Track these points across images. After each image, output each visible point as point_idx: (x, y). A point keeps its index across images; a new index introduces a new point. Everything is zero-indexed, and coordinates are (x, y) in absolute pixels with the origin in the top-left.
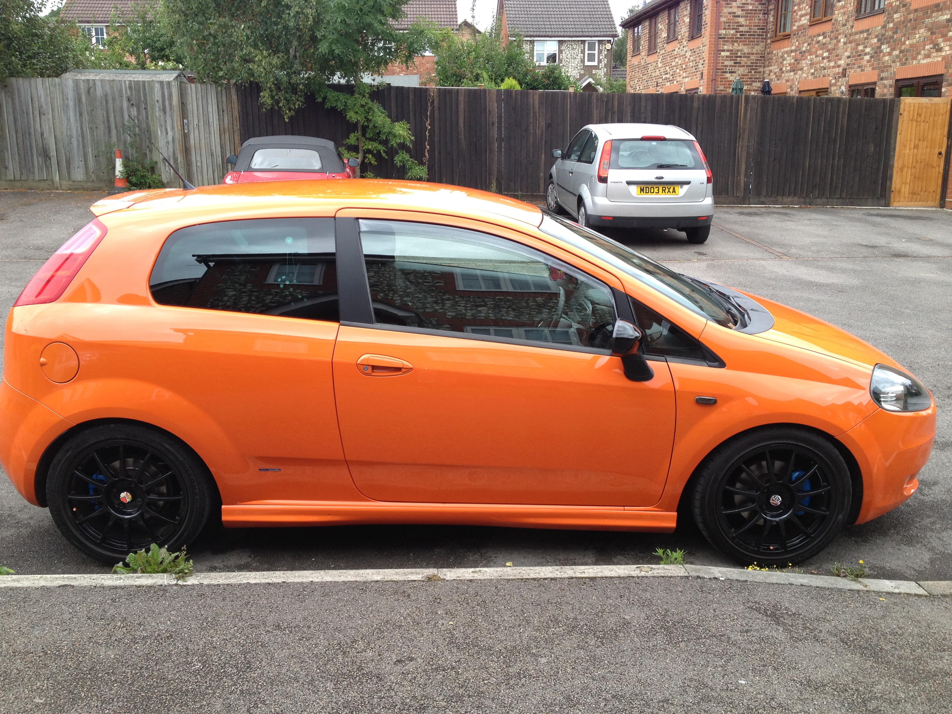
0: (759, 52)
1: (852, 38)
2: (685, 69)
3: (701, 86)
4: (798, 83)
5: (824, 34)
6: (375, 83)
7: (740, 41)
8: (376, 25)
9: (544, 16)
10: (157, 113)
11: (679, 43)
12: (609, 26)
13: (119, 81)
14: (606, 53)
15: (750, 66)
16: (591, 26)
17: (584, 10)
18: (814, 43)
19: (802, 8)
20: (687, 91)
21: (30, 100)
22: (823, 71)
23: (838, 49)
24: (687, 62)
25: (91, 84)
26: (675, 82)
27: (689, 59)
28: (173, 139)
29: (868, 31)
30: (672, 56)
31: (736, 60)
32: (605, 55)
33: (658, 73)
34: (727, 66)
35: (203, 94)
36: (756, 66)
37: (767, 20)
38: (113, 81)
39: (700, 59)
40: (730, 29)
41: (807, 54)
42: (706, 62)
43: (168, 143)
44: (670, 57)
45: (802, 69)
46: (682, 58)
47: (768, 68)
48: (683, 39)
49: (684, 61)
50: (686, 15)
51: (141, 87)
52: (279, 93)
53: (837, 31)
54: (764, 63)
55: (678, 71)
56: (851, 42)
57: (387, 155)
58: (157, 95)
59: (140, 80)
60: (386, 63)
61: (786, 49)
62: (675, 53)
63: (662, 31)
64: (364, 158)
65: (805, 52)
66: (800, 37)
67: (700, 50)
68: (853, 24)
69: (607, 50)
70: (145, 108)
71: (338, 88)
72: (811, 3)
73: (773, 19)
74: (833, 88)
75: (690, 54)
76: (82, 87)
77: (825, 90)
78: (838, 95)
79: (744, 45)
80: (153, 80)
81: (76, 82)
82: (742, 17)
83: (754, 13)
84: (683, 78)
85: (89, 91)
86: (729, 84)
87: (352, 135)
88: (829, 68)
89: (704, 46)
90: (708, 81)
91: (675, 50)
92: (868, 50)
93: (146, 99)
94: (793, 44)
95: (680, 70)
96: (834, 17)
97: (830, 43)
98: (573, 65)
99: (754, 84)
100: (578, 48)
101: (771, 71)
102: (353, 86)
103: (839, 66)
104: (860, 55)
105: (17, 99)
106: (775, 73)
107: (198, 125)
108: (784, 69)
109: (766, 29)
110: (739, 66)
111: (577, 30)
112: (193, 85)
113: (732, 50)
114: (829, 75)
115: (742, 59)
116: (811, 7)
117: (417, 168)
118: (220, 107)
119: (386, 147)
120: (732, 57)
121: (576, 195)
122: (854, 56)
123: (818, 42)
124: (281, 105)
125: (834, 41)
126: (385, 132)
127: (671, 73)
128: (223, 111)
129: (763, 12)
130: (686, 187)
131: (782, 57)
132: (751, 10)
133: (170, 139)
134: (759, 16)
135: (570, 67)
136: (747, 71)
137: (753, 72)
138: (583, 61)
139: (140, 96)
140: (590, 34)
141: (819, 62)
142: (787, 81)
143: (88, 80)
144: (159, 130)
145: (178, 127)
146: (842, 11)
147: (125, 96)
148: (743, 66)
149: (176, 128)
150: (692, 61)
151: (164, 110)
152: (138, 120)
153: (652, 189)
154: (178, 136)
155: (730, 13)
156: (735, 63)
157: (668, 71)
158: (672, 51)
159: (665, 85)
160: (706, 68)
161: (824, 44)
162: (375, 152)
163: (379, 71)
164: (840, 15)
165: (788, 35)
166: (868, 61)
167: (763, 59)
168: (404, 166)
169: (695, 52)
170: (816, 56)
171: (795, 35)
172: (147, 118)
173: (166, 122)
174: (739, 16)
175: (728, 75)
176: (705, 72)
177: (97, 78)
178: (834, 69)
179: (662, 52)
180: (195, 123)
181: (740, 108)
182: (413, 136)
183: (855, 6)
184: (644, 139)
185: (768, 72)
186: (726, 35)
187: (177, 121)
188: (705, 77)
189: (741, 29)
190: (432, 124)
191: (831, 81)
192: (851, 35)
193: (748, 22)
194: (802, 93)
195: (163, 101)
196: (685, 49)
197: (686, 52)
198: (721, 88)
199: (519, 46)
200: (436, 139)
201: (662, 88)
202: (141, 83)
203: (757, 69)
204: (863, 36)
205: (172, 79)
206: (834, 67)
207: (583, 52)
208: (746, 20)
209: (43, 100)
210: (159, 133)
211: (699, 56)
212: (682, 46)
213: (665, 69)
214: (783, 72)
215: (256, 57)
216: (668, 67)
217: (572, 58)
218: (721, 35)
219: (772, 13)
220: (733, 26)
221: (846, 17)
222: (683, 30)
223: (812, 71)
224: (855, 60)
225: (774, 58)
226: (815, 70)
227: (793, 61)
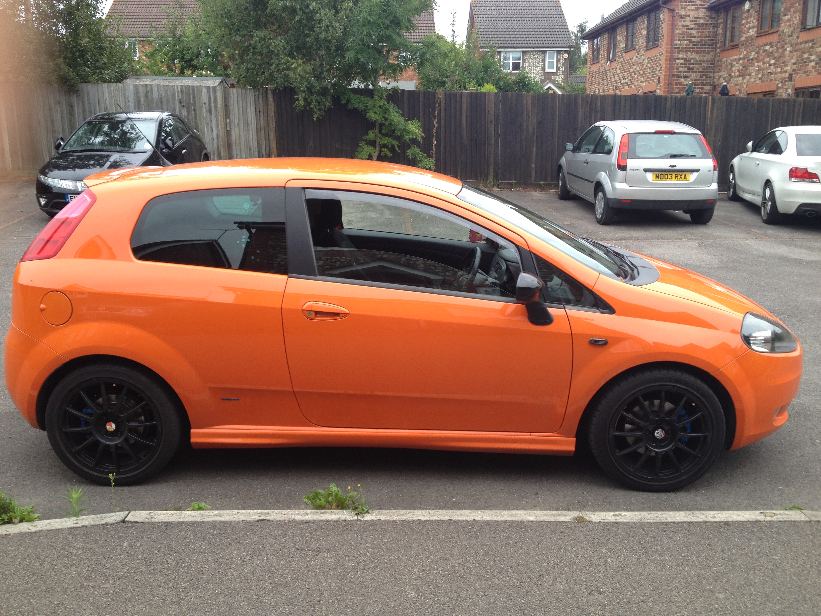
0: (709, 59)
1: (797, 47)
2: (642, 74)
3: (658, 89)
4: (747, 86)
5: (770, 44)
6: (390, 87)
7: (693, 51)
8: (394, 37)
9: (510, 30)
10: (204, 114)
11: (637, 52)
12: (567, 39)
13: (173, 86)
14: (563, 61)
15: (702, 72)
16: (551, 39)
17: (544, 24)
18: (761, 51)
19: (750, 21)
20: (644, 93)
21: (97, 103)
22: (770, 76)
23: (784, 57)
24: (645, 69)
25: (149, 88)
26: (633, 86)
27: (646, 66)
28: (217, 135)
29: (812, 41)
30: (630, 64)
31: (690, 67)
32: (563, 63)
33: (616, 78)
34: (681, 72)
35: (243, 97)
36: (707, 72)
37: (716, 32)
38: (167, 85)
39: (657, 66)
40: (684, 40)
41: (755, 61)
42: (663, 68)
43: (213, 139)
44: (628, 64)
45: (750, 74)
46: (639, 65)
47: (718, 74)
48: (640, 49)
49: (642, 68)
50: (644, 28)
51: (191, 91)
52: (312, 96)
53: (783, 41)
54: (713, 70)
55: (636, 76)
56: (796, 51)
57: (399, 150)
58: (205, 99)
59: (190, 85)
60: (401, 70)
61: (735, 57)
62: (633, 61)
63: (621, 42)
64: (381, 151)
65: (752, 59)
66: (747, 46)
67: (657, 58)
68: (799, 34)
69: (565, 59)
70: (194, 110)
71: (357, 91)
72: (759, 17)
73: (722, 31)
74: (780, 91)
75: (647, 61)
76: (141, 91)
77: (772, 93)
78: (784, 96)
79: (696, 53)
80: (201, 86)
81: (136, 87)
82: (695, 29)
83: (706, 27)
84: (641, 82)
85: (147, 94)
86: (683, 88)
87: (371, 132)
88: (776, 73)
89: (660, 55)
90: (664, 85)
91: (633, 58)
92: (813, 57)
93: (195, 102)
94: (742, 53)
95: (638, 76)
96: (780, 29)
97: (776, 52)
98: (535, 72)
99: (705, 88)
100: (539, 58)
101: (720, 76)
102: (372, 90)
103: (785, 72)
104: (806, 62)
105: (86, 102)
106: (725, 78)
107: (238, 124)
108: (733, 74)
109: (716, 40)
110: (692, 72)
111: (539, 42)
112: (235, 90)
113: (686, 59)
114: (776, 80)
115: (695, 66)
116: (758, 20)
117: (426, 160)
118: (258, 109)
119: (399, 142)
120: (686, 64)
121: (592, 182)
122: (800, 63)
123: (765, 51)
124: (312, 106)
125: (781, 50)
126: (400, 129)
127: (629, 78)
128: (260, 112)
129: (713, 25)
130: (695, 175)
131: (731, 64)
132: (702, 24)
133: (215, 135)
134: (709, 29)
135: (532, 74)
136: (699, 77)
137: (704, 77)
138: (543, 69)
139: (190, 99)
140: (550, 45)
141: (767, 69)
142: (736, 85)
143: (146, 85)
144: (205, 128)
145: (221, 126)
146: (788, 23)
147: (177, 98)
148: (696, 72)
149: (220, 127)
150: (650, 68)
151: (210, 111)
152: (188, 119)
153: (666, 176)
154: (222, 133)
155: (684, 26)
156: (688, 69)
157: (627, 77)
158: (630, 59)
159: (623, 88)
160: (663, 73)
161: (771, 53)
162: (390, 146)
163: (395, 77)
164: (786, 28)
165: (736, 45)
166: (814, 67)
167: (713, 66)
168: (415, 157)
169: (652, 60)
170: (764, 63)
171: (743, 45)
172: (196, 118)
173: (211, 121)
174: (692, 29)
175: (682, 80)
176: (662, 77)
177: (154, 83)
178: (781, 75)
179: (620, 60)
180: (236, 123)
181: (707, 108)
182: (423, 132)
183: (801, 19)
184: (656, 133)
185: (717, 77)
186: (680, 45)
187: (221, 121)
188: (662, 82)
189: (694, 40)
190: (439, 123)
191: (777, 85)
192: (797, 44)
193: (700, 34)
194: (750, 95)
195: (210, 104)
196: (642, 58)
197: (644, 60)
198: (677, 91)
199: (493, 56)
200: (442, 135)
201: (620, 91)
202: (191, 88)
203: (707, 75)
204: (809, 45)
205: (216, 84)
206: (780, 73)
207: (544, 61)
208: (698, 32)
209: (108, 102)
210: (206, 130)
211: (656, 64)
212: (640, 55)
213: (624, 75)
214: (732, 77)
215: (292, 65)
216: (626, 74)
217: (534, 66)
218: (676, 45)
219: (721, 26)
220: (687, 37)
221: (792, 29)
222: (641, 41)
223: (760, 76)
224: (801, 66)
225: (723, 65)
226: (763, 75)
227: (741, 68)
